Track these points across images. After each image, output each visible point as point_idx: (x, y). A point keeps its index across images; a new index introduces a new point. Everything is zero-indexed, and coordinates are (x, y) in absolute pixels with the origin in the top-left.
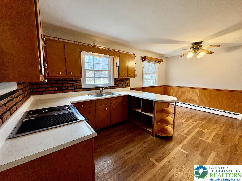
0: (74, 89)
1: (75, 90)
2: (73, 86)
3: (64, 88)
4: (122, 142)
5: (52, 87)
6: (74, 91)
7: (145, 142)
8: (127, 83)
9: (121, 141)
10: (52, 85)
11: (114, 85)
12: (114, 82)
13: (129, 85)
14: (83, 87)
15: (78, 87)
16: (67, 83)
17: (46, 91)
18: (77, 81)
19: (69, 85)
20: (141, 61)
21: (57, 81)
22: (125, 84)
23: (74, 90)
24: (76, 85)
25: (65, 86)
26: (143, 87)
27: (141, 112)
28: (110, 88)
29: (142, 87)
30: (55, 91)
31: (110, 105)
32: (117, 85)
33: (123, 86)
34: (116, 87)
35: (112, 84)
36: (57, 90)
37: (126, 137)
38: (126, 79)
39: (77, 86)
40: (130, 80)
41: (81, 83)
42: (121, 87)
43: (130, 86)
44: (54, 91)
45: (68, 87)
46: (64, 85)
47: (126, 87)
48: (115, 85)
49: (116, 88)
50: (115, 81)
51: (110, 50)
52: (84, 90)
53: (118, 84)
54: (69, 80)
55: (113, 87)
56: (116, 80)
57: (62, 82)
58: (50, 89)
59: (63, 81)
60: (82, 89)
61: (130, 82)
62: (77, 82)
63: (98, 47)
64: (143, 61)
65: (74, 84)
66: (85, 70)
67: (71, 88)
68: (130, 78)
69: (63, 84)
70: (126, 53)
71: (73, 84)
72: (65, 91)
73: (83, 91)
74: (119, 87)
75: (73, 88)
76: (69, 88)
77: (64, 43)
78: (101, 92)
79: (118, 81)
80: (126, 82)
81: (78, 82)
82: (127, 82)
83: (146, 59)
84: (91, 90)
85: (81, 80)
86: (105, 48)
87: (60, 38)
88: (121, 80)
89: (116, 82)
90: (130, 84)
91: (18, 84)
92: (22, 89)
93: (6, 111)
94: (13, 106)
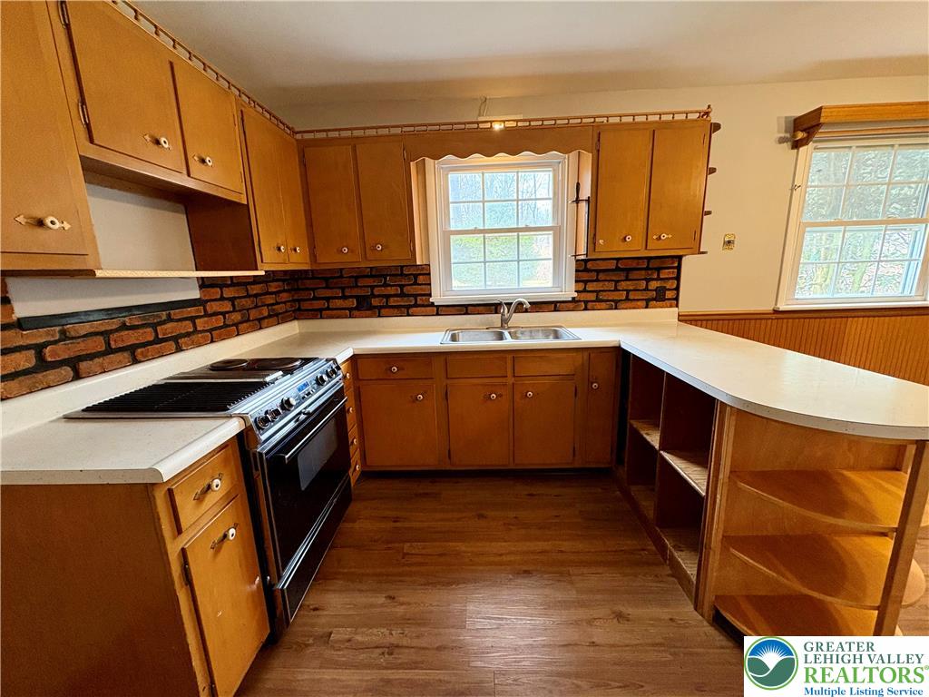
0: (408, 307)
1: (411, 311)
2: (402, 295)
3: (375, 302)
4: (512, 558)
5: (344, 297)
6: (408, 315)
7: (620, 616)
8: (653, 285)
9: (510, 553)
10: (343, 289)
11: (576, 295)
12: (576, 281)
13: (669, 294)
14: (437, 298)
15: (419, 298)
16: (386, 285)
17: (328, 309)
18: (416, 276)
19: (391, 291)
20: (787, 146)
21: (356, 278)
22: (647, 289)
23: (406, 311)
24: (412, 292)
25: (379, 296)
26: (782, 307)
27: (660, 450)
28: (555, 306)
29: (776, 312)
30: (350, 309)
31: (513, 384)
32: (592, 297)
33: (627, 299)
34: (586, 302)
35: (568, 291)
36: (356, 308)
37: (541, 545)
38: (654, 264)
39: (415, 296)
40: (679, 268)
41: (430, 284)
42: (615, 305)
43: (677, 299)
44: (348, 309)
45: (388, 297)
46: (376, 291)
47: (647, 307)
48: (583, 294)
49: (586, 309)
50: (585, 276)
51: (542, 128)
52: (440, 310)
53: (597, 292)
54: (390, 275)
55: (571, 305)
56: (586, 271)
57: (370, 282)
58: (339, 303)
59: (372, 276)
60: (435, 309)
61: (678, 278)
62: (416, 280)
63: (481, 126)
64: (797, 145)
65: (405, 289)
66: (447, 235)
67: (398, 301)
68: (680, 258)
69: (373, 287)
70: (639, 119)
71: (402, 287)
72: (378, 312)
73: (438, 314)
74: (604, 305)
75: (402, 304)
76: (392, 302)
77: (354, 143)
78: (504, 321)
79: (601, 276)
80: (648, 281)
81: (421, 279)
82: (659, 279)
83: (819, 125)
84: (467, 313)
85: (429, 274)
86: (514, 124)
87: (329, 130)
88: (618, 269)
89: (586, 282)
90: (677, 289)
91: (204, 284)
92: (232, 300)
93: (109, 351)
94: (157, 341)
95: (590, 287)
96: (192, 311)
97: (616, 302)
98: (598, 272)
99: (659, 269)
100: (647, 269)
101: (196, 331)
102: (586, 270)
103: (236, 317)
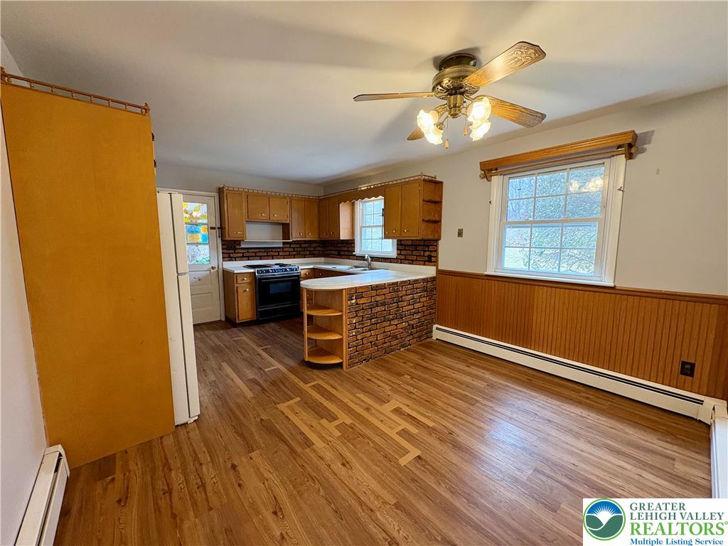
2: (348, 251)
3: (341, 253)
8: (427, 253)
11: (398, 256)
12: (397, 249)
13: (434, 259)
14: (357, 252)
17: (331, 254)
18: (351, 244)
19: (345, 249)
22: (424, 256)
24: (350, 250)
25: (342, 251)
28: (390, 260)
29: (486, 275)
32: (403, 257)
33: (416, 260)
34: (400, 260)
35: (394, 253)
38: (426, 243)
40: (437, 245)
41: (355, 247)
43: (437, 262)
45: (345, 251)
46: (342, 249)
47: (425, 265)
48: (400, 256)
49: (400, 263)
50: (400, 247)
53: (405, 255)
55: (396, 261)
57: (340, 245)
58: (333, 252)
59: (341, 243)
61: (437, 251)
68: (437, 241)
69: (341, 247)
71: (348, 248)
72: (342, 256)
74: (407, 261)
75: (348, 254)
76: (346, 253)
78: (369, 265)
79: (407, 248)
80: (425, 251)
81: (353, 245)
82: (428, 251)
88: (412, 245)
89: (401, 250)
90: (437, 257)
91: (284, 243)
92: (294, 248)
93: (256, 256)
94: (267, 256)
95: (403, 252)
96: (279, 250)
97: (413, 261)
98: (405, 246)
99: (428, 246)
100: (424, 245)
101: (279, 255)
102: (401, 245)
103: (295, 253)
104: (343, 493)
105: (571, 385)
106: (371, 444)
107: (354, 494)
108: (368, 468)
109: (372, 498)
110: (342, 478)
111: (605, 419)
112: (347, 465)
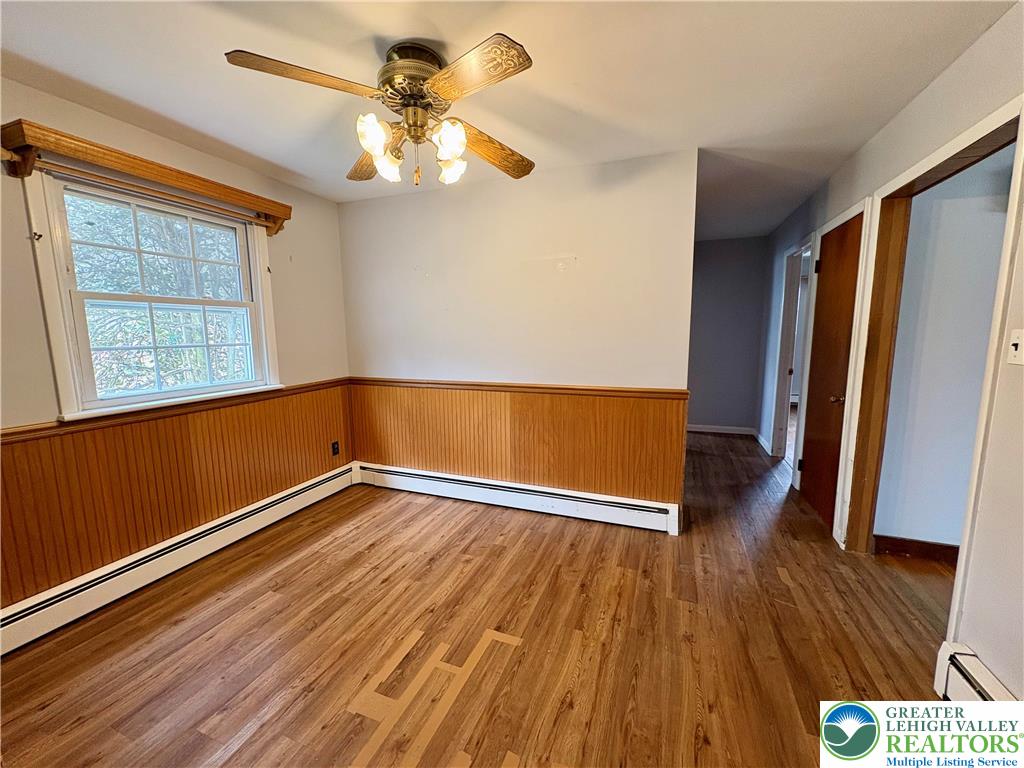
104: (610, 681)
105: (279, 528)
106: (506, 689)
107: (600, 669)
108: (555, 672)
109: (591, 650)
110: (593, 695)
111: (364, 516)
112: (568, 700)
